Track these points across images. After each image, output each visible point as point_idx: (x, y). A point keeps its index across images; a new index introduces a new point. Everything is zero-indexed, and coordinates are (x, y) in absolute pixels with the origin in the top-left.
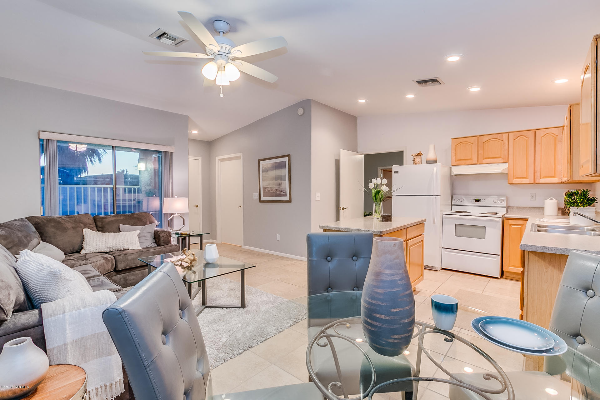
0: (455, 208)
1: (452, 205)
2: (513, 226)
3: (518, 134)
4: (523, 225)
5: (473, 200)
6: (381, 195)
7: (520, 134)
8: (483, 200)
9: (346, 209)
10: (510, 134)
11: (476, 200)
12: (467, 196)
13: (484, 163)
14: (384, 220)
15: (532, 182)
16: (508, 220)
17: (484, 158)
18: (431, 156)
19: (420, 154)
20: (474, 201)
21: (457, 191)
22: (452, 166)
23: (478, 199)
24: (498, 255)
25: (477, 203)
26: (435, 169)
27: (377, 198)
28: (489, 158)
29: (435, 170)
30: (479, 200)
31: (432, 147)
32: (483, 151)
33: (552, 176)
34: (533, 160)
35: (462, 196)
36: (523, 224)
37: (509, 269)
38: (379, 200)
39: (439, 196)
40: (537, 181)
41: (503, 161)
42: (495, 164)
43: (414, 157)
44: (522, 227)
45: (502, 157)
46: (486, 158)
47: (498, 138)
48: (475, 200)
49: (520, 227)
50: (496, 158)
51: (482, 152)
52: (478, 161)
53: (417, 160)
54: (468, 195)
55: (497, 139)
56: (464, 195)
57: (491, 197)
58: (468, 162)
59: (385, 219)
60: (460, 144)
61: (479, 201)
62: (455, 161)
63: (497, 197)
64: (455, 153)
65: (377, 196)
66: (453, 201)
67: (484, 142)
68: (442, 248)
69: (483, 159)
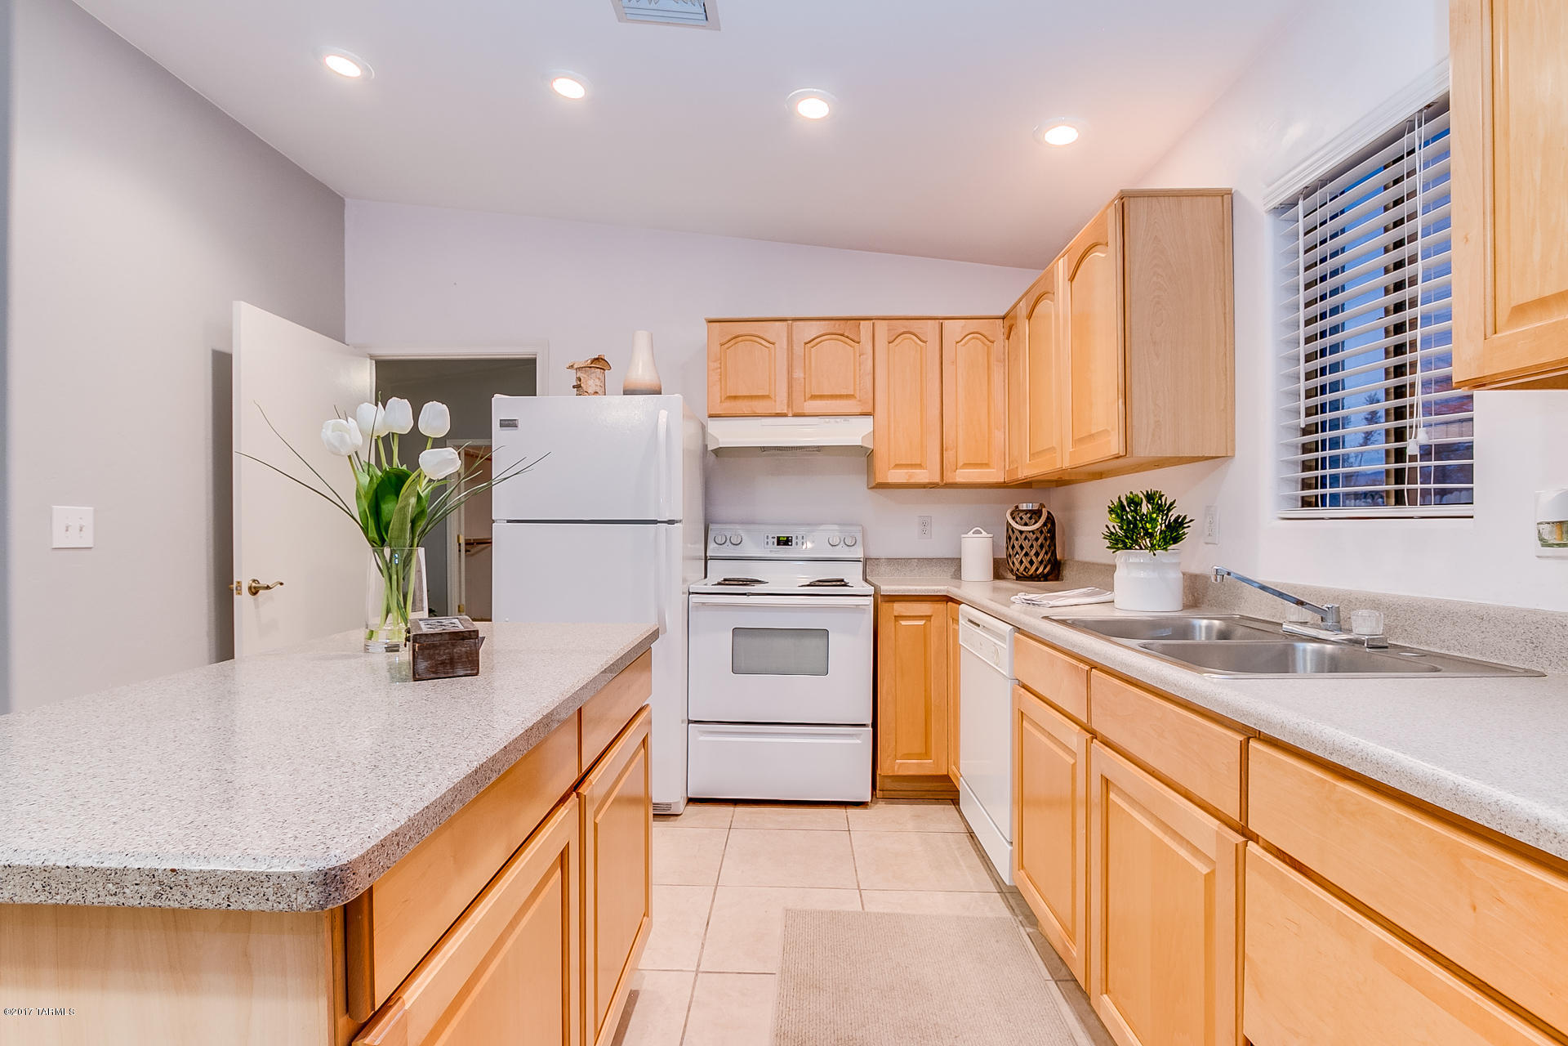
0: (718, 571)
1: (706, 557)
2: (904, 623)
3: (901, 326)
4: (930, 616)
5: (771, 540)
6: (413, 500)
7: (903, 326)
8: (800, 537)
9: (268, 588)
10: (878, 323)
11: (778, 538)
12: (752, 527)
13: (806, 411)
14: (423, 665)
15: (937, 479)
16: (891, 604)
17: (808, 396)
18: (642, 372)
19: (599, 363)
20: (773, 544)
21: (722, 511)
22: (711, 416)
23: (784, 535)
24: (864, 725)
25: (783, 552)
26: (663, 414)
27: (385, 516)
28: (821, 397)
29: (664, 420)
30: (788, 537)
31: (642, 339)
32: (805, 374)
33: (984, 462)
34: (937, 412)
35: (738, 527)
36: (929, 614)
37: (896, 767)
38: (402, 530)
39: (677, 522)
40: (949, 479)
41: (859, 410)
42: (838, 420)
43: (579, 374)
44: (929, 623)
45: (857, 395)
46: (814, 397)
47: (846, 334)
48: (775, 540)
49: (922, 622)
50: (840, 397)
51: (802, 375)
52: (790, 404)
53: (591, 383)
54: (753, 523)
55: (842, 335)
56: (742, 523)
57: (822, 527)
58: (760, 406)
59: (430, 657)
60: (733, 342)
61: (785, 542)
62: (721, 402)
63: (836, 527)
64: (719, 370)
65: (388, 507)
66: (712, 546)
67: (806, 343)
68: (690, 722)
69: (805, 401)
